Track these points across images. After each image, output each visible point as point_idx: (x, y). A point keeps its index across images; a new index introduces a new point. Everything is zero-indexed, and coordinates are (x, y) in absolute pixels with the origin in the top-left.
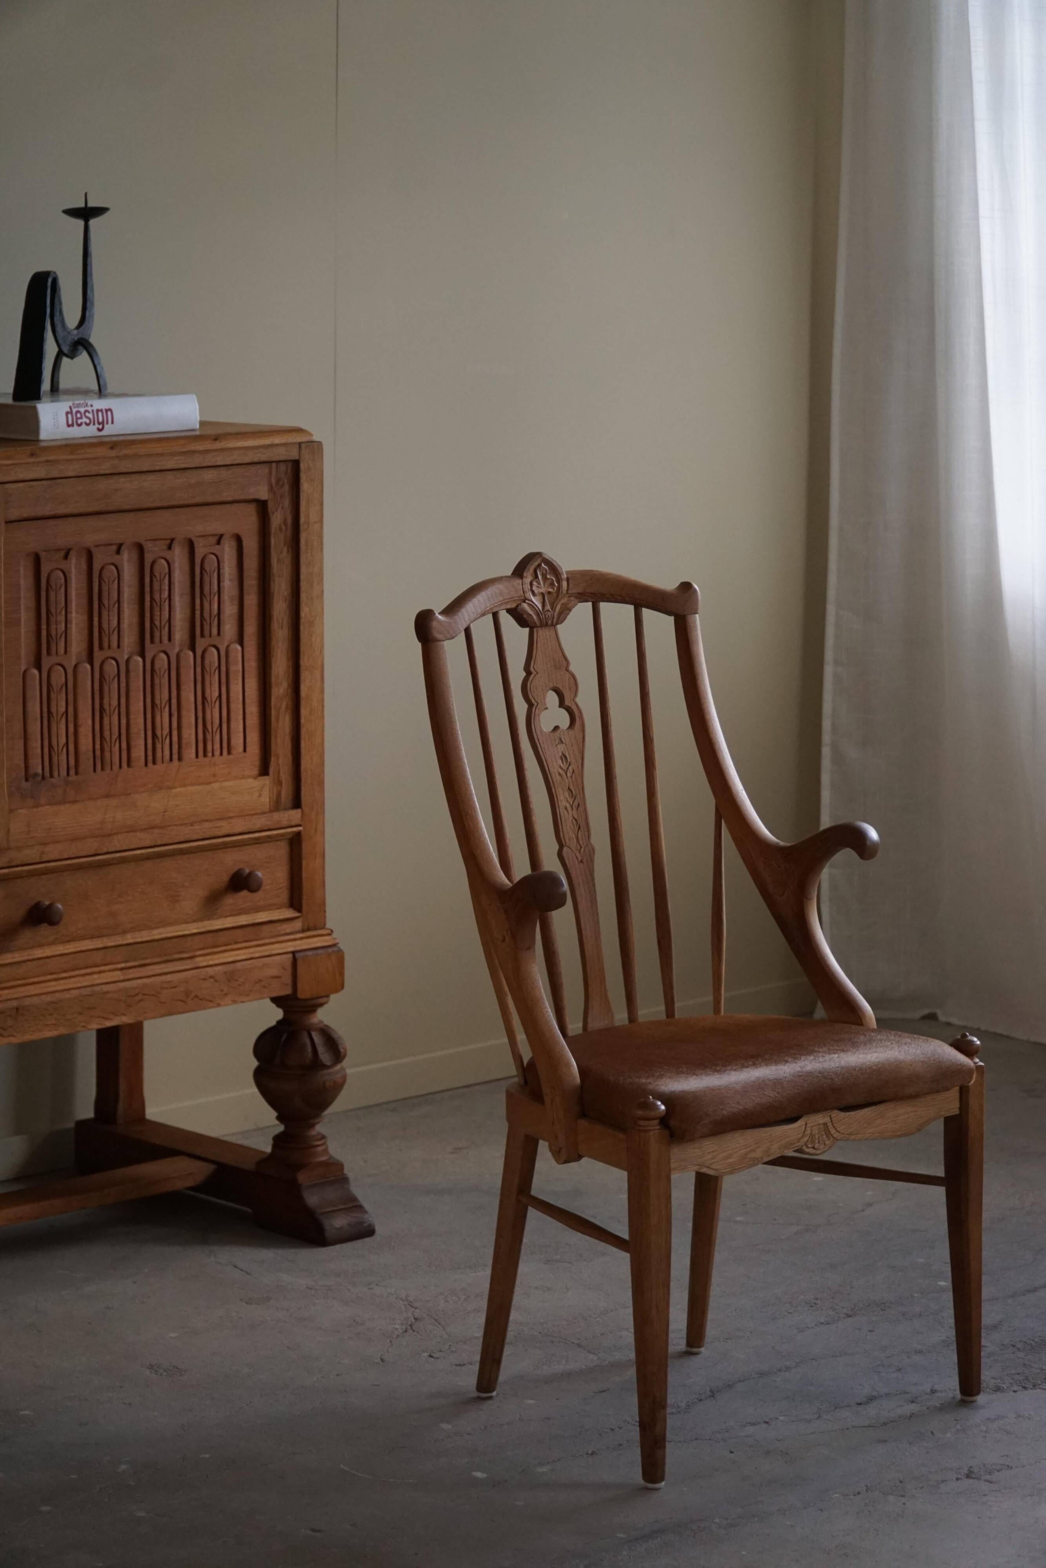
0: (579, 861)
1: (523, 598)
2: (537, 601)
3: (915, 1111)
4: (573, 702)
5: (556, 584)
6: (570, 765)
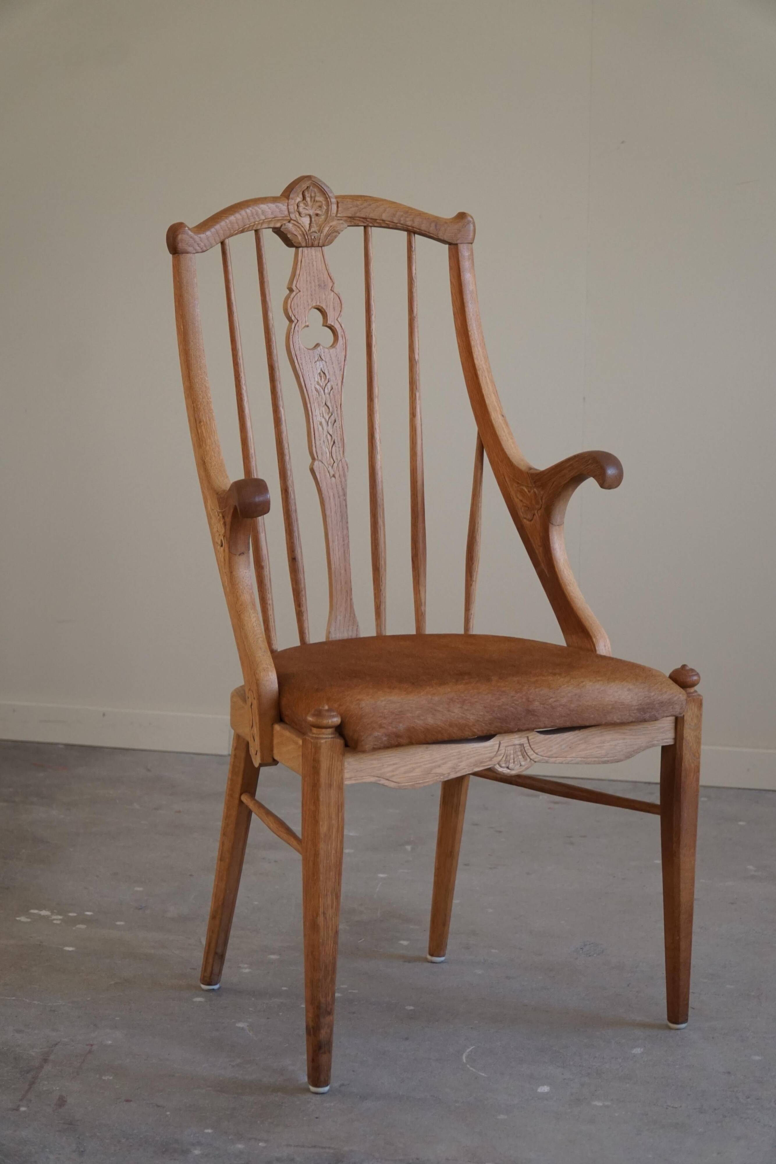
0: (331, 475)
1: (289, 218)
2: (303, 222)
3: (624, 739)
4: (336, 321)
5: (325, 207)
6: (329, 381)
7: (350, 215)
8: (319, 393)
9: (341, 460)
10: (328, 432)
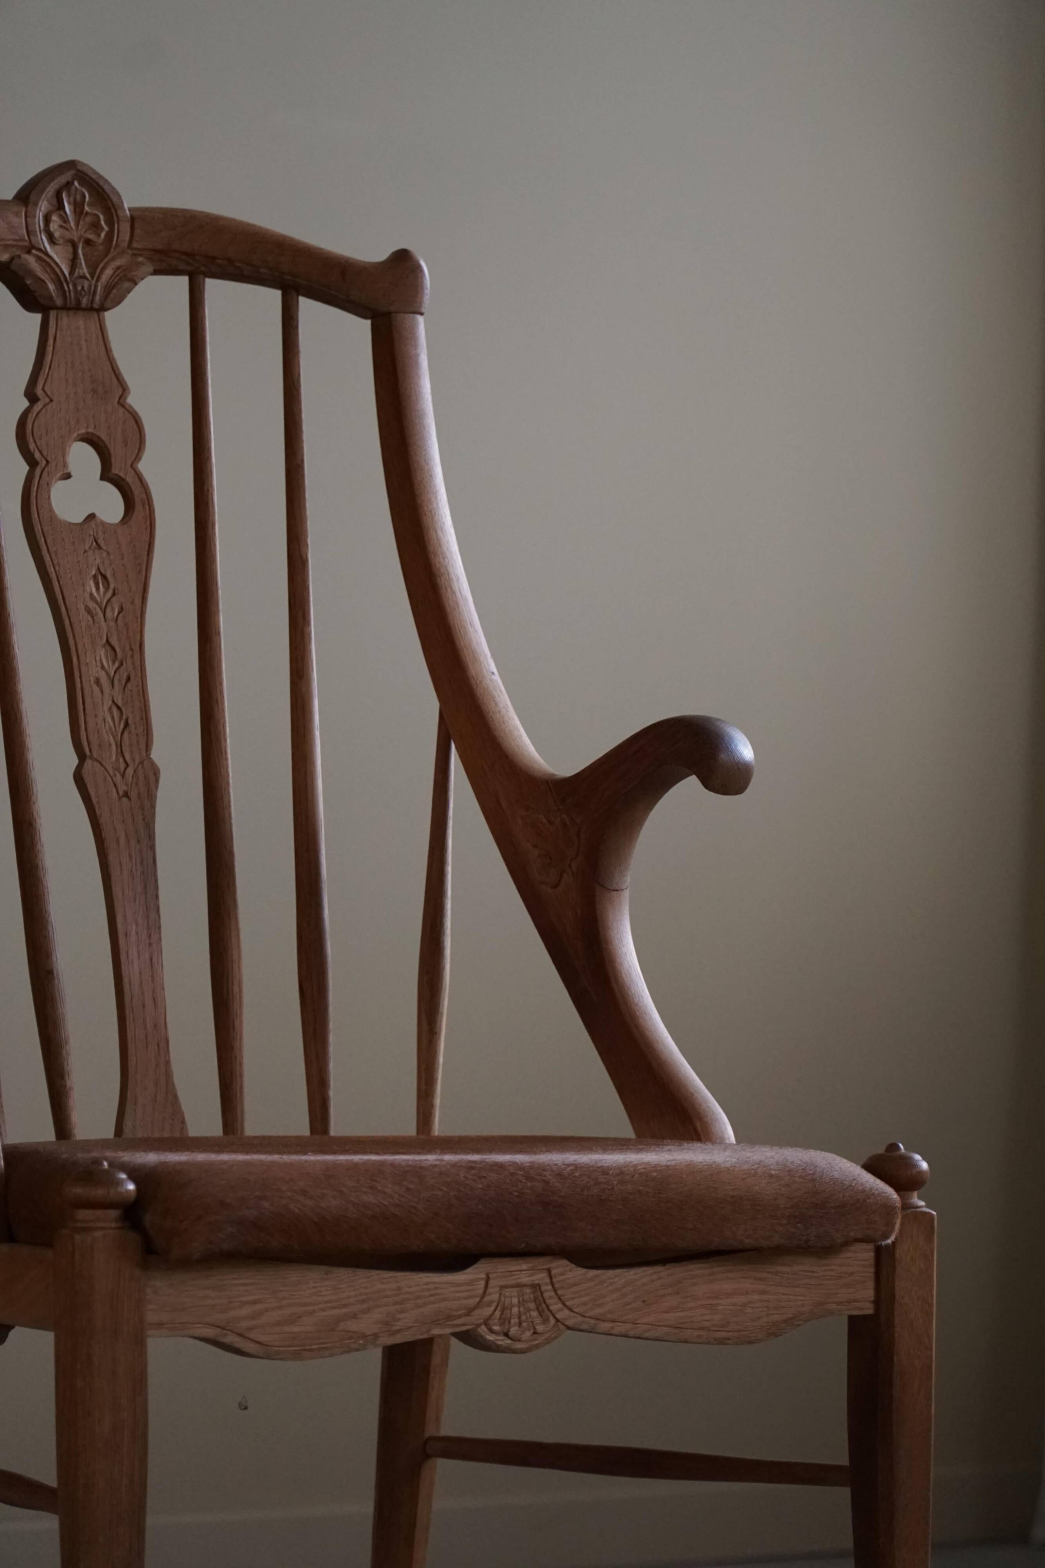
0: (121, 793)
1: (27, 244)
2: (59, 256)
4: (130, 469)
5: (106, 228)
6: (114, 594)
7: (159, 247)
8: (93, 617)
9: (142, 763)
10: (113, 701)
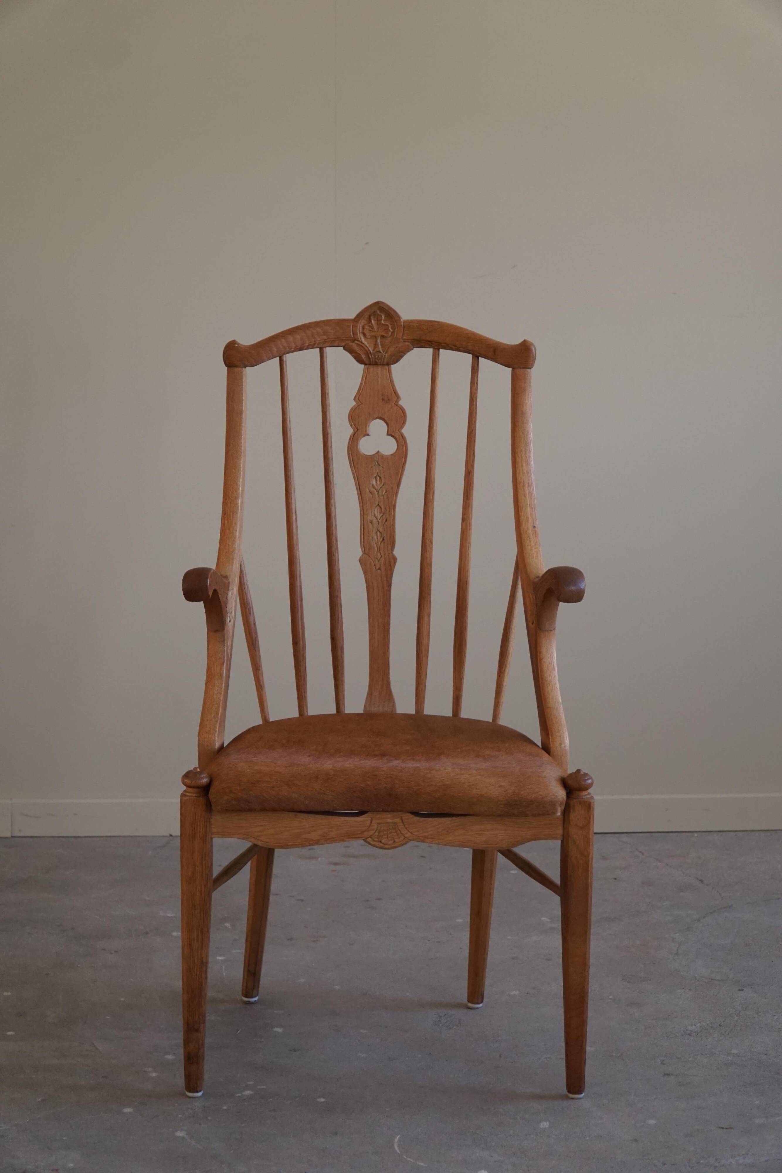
0: (377, 568)
1: (352, 339)
2: (368, 343)
4: (400, 432)
5: (391, 330)
6: (384, 485)
7: (417, 338)
8: (372, 495)
9: (388, 555)
10: (378, 530)
